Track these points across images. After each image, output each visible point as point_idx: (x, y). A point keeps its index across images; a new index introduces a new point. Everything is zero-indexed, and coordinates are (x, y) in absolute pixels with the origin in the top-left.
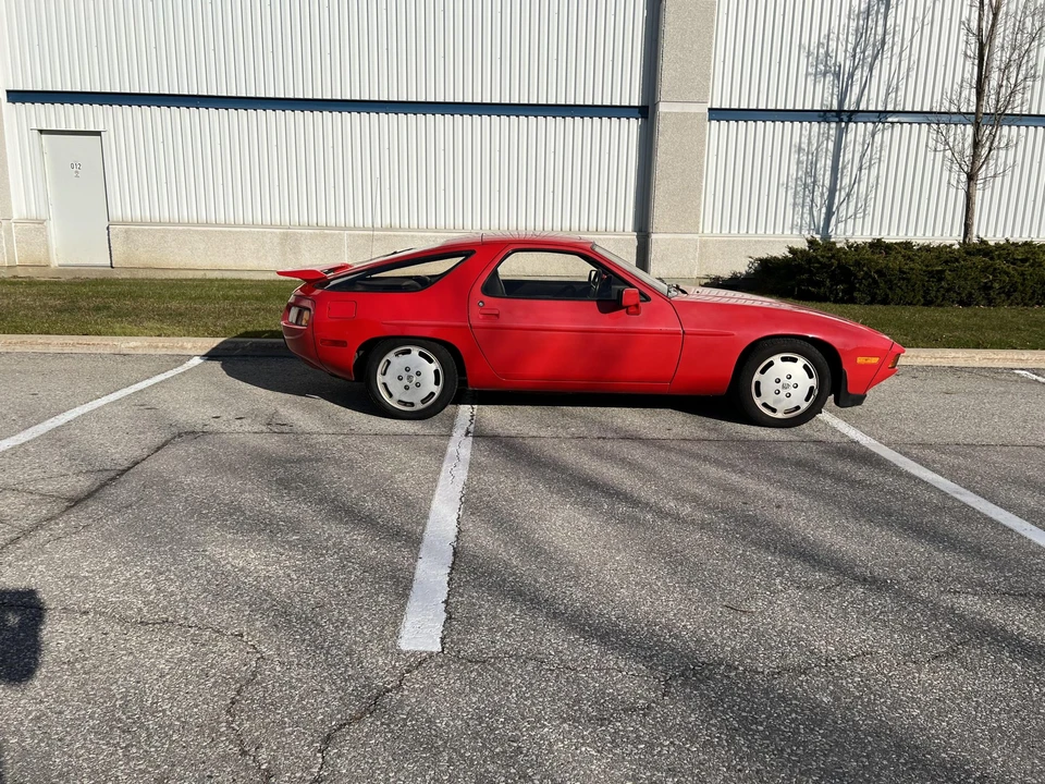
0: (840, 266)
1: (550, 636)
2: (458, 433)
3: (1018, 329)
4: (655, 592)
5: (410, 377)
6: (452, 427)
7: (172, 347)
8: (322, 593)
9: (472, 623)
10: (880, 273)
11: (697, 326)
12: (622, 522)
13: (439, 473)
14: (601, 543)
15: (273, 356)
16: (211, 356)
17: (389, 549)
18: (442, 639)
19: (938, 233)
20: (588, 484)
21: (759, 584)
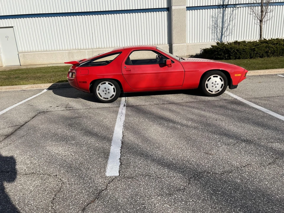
0: (226, 49)
1: (152, 167)
2: (122, 106)
3: (277, 63)
4: (183, 150)
5: (106, 90)
6: (120, 104)
7: (38, 87)
8: (82, 159)
9: (128, 165)
10: (237, 50)
11: (189, 69)
12: (171, 129)
13: (116, 118)
14: (165, 136)
15: (67, 87)
16: (49, 89)
17: (103, 143)
18: (119, 171)
19: (252, 38)
20: (160, 118)
21: (213, 145)
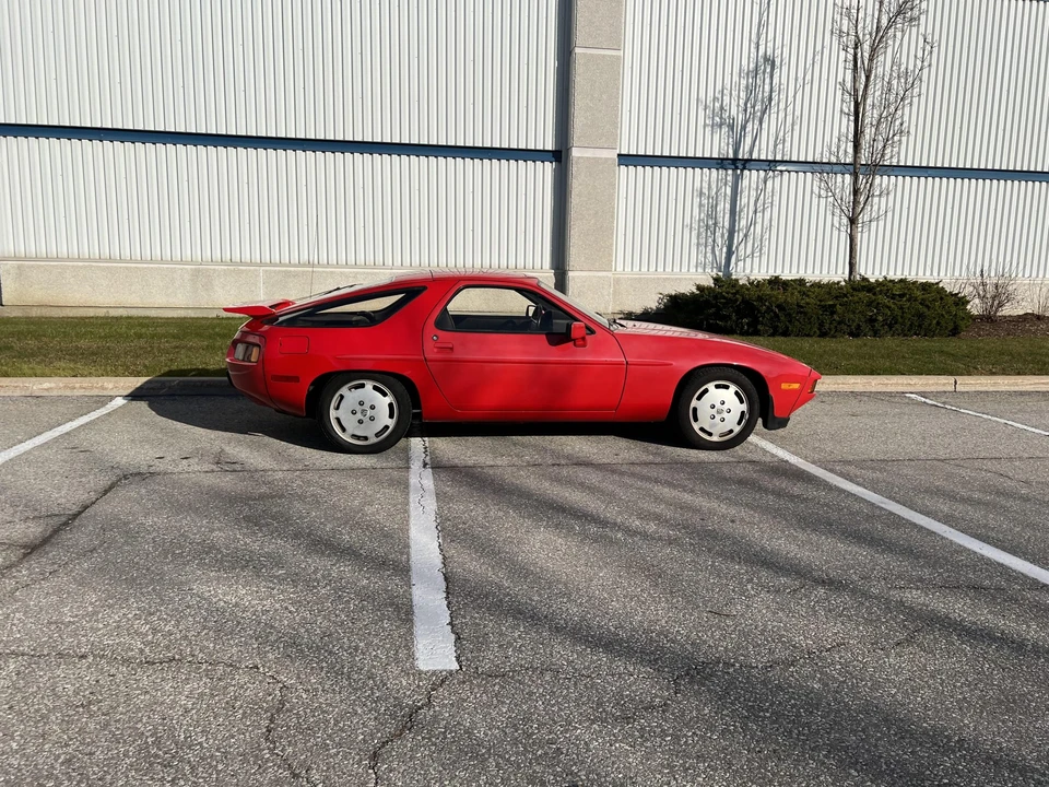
0: (744, 301)
2: (416, 466)
5: (364, 411)
6: (408, 459)
7: (91, 388)
10: (780, 307)
11: (639, 358)
13: (407, 505)
